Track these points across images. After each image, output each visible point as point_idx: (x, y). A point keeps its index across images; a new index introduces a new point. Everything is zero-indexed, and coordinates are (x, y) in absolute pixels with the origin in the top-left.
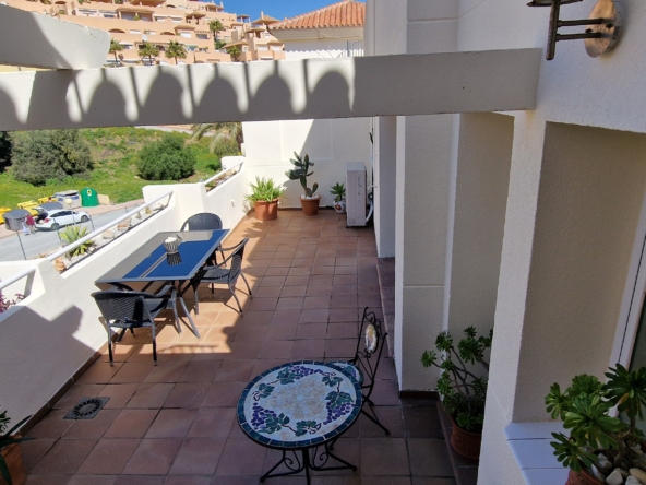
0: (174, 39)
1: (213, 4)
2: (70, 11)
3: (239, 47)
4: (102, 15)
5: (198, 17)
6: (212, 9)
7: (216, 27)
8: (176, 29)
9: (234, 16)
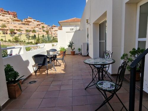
0: (34, 29)
1: (42, 23)
2: (10, 23)
3: (48, 31)
4: (18, 24)
5: (39, 25)
6: (42, 24)
7: (43, 27)
8: (34, 27)
9: (47, 25)
